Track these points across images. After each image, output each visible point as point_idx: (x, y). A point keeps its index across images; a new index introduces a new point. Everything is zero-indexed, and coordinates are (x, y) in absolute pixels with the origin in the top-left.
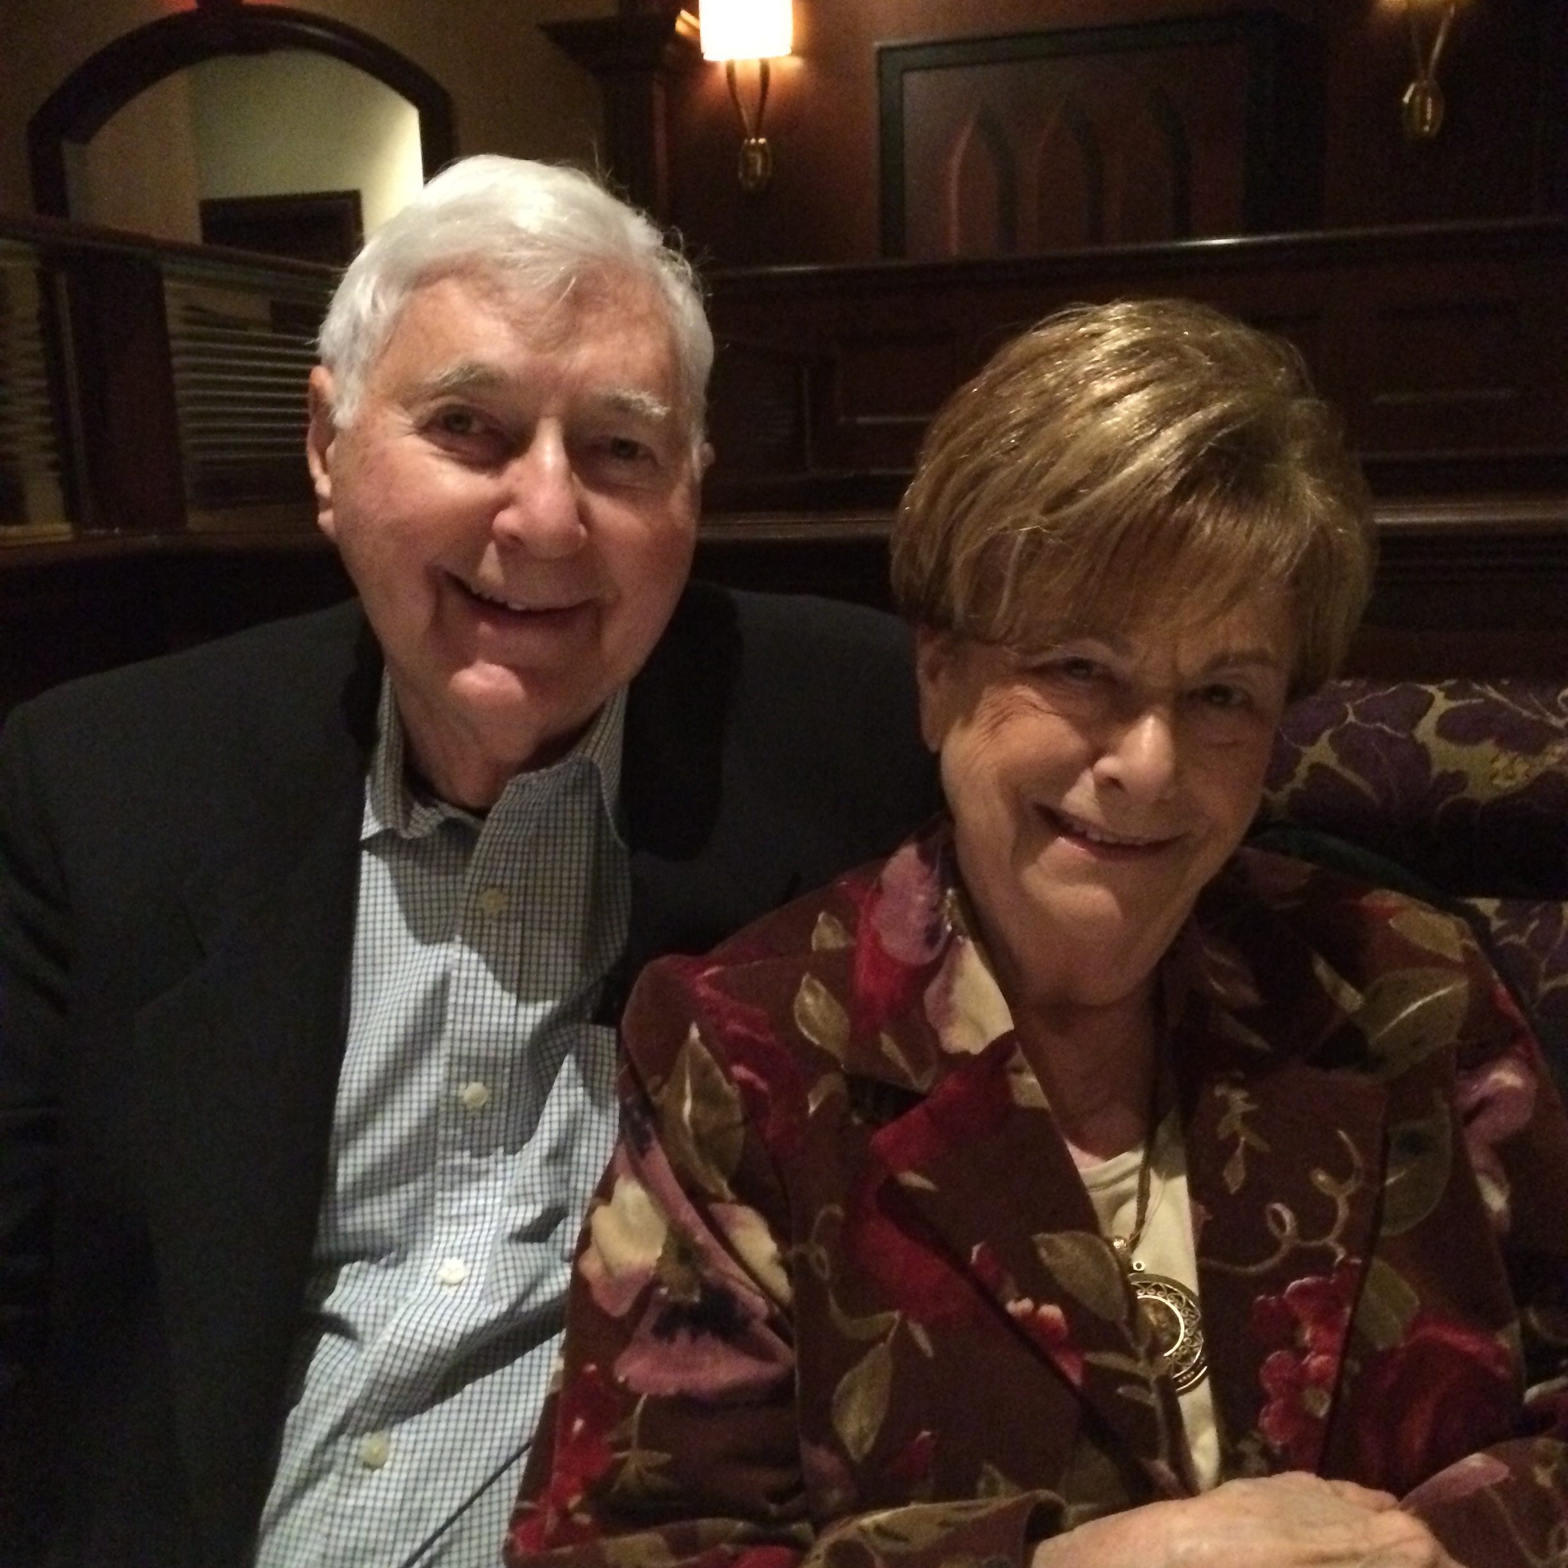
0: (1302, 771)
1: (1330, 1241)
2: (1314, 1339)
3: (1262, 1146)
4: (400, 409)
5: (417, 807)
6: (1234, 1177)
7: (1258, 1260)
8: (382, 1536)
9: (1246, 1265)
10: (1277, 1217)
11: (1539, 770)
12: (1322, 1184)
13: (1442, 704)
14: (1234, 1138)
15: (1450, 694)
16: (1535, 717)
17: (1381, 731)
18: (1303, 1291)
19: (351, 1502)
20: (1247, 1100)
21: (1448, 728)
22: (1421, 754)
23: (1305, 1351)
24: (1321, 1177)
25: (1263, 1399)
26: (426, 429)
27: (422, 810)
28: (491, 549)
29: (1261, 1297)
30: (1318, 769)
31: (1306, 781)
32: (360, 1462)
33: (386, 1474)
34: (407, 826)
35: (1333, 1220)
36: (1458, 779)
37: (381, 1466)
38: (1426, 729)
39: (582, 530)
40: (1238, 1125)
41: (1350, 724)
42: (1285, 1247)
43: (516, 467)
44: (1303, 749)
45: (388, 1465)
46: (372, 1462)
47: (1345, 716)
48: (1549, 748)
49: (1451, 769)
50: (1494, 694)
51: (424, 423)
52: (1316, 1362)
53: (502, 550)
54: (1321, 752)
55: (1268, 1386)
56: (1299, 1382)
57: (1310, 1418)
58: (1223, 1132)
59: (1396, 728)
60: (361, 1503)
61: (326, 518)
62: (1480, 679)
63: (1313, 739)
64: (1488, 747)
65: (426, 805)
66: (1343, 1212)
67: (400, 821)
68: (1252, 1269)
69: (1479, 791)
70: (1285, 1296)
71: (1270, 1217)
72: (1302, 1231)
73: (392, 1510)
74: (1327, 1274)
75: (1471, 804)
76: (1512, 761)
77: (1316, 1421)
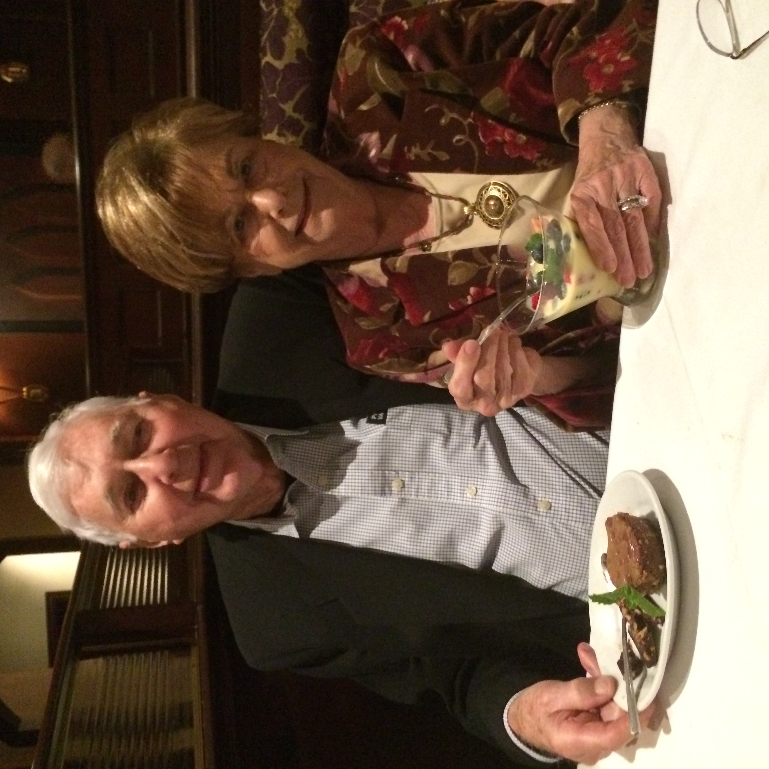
0: (296, 116)
1: (465, 123)
2: (500, 136)
3: (432, 143)
4: (125, 521)
5: (285, 513)
6: (444, 156)
7: (473, 152)
8: (576, 501)
9: (475, 157)
10: (458, 141)
11: (294, 19)
12: (446, 121)
13: (268, 58)
14: (429, 154)
15: (265, 55)
16: (273, 20)
17: (280, 84)
18: (484, 136)
19: (563, 513)
20: (416, 147)
21: (279, 55)
22: (289, 67)
23: (504, 140)
24: (443, 121)
25: (521, 158)
26: (133, 510)
27: (287, 511)
28: (177, 485)
29: (487, 153)
30: (295, 110)
31: (300, 114)
32: (549, 511)
33: (554, 501)
34: (293, 516)
35: (457, 120)
36: (299, 53)
37: (550, 503)
38: (279, 64)
39: (166, 452)
40: (425, 152)
41: (277, 95)
42: (468, 140)
43: (143, 477)
44: (287, 115)
45: (550, 501)
46: (549, 507)
47: (274, 98)
48: (286, 14)
49: (295, 55)
50: (265, 36)
51: (130, 511)
52: (507, 138)
53: (176, 481)
54: (288, 108)
55: (516, 156)
56: (514, 145)
57: (527, 142)
58: (427, 159)
59: (278, 77)
60: (564, 510)
61: (176, 542)
62: (260, 42)
63: (283, 111)
64: (286, 40)
65: (285, 509)
66: (455, 116)
67: (291, 518)
68: (477, 154)
69: (304, 44)
70: (486, 143)
71: (458, 144)
72: (463, 132)
73: (566, 497)
74: (477, 126)
75: (309, 46)
76: (292, 30)
77: (528, 140)
